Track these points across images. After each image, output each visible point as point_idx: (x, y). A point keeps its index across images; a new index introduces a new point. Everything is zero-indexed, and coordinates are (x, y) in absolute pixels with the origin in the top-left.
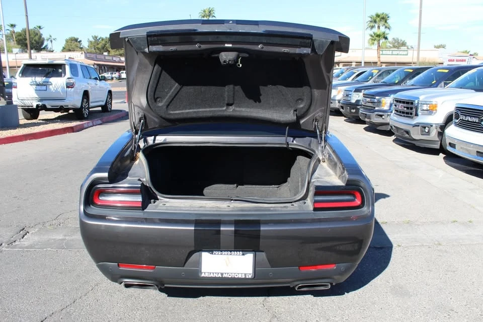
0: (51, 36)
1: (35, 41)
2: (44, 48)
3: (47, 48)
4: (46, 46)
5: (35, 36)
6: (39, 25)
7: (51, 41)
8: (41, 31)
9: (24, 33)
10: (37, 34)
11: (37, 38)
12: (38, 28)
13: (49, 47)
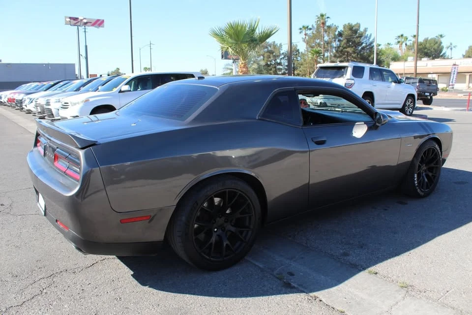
0: (451, 44)
1: (434, 49)
2: (442, 56)
3: (445, 56)
4: (444, 53)
5: (435, 45)
6: (440, 34)
7: (451, 49)
8: (442, 40)
9: (425, 43)
10: (437, 43)
11: (436, 47)
12: (440, 37)
13: (447, 54)
